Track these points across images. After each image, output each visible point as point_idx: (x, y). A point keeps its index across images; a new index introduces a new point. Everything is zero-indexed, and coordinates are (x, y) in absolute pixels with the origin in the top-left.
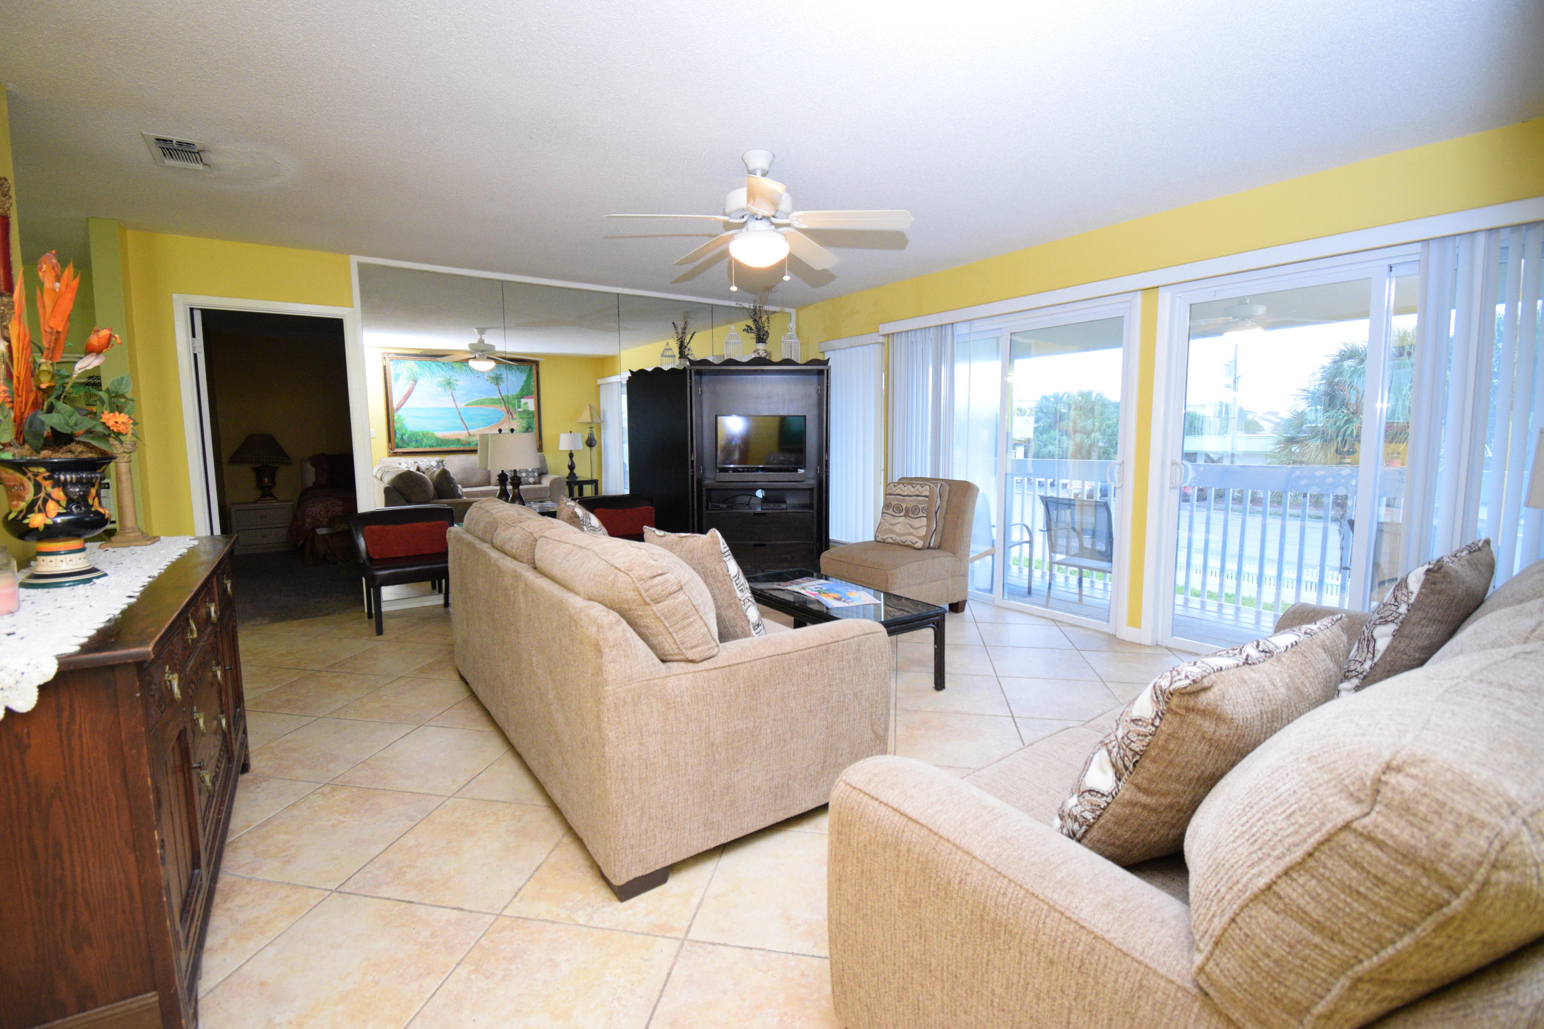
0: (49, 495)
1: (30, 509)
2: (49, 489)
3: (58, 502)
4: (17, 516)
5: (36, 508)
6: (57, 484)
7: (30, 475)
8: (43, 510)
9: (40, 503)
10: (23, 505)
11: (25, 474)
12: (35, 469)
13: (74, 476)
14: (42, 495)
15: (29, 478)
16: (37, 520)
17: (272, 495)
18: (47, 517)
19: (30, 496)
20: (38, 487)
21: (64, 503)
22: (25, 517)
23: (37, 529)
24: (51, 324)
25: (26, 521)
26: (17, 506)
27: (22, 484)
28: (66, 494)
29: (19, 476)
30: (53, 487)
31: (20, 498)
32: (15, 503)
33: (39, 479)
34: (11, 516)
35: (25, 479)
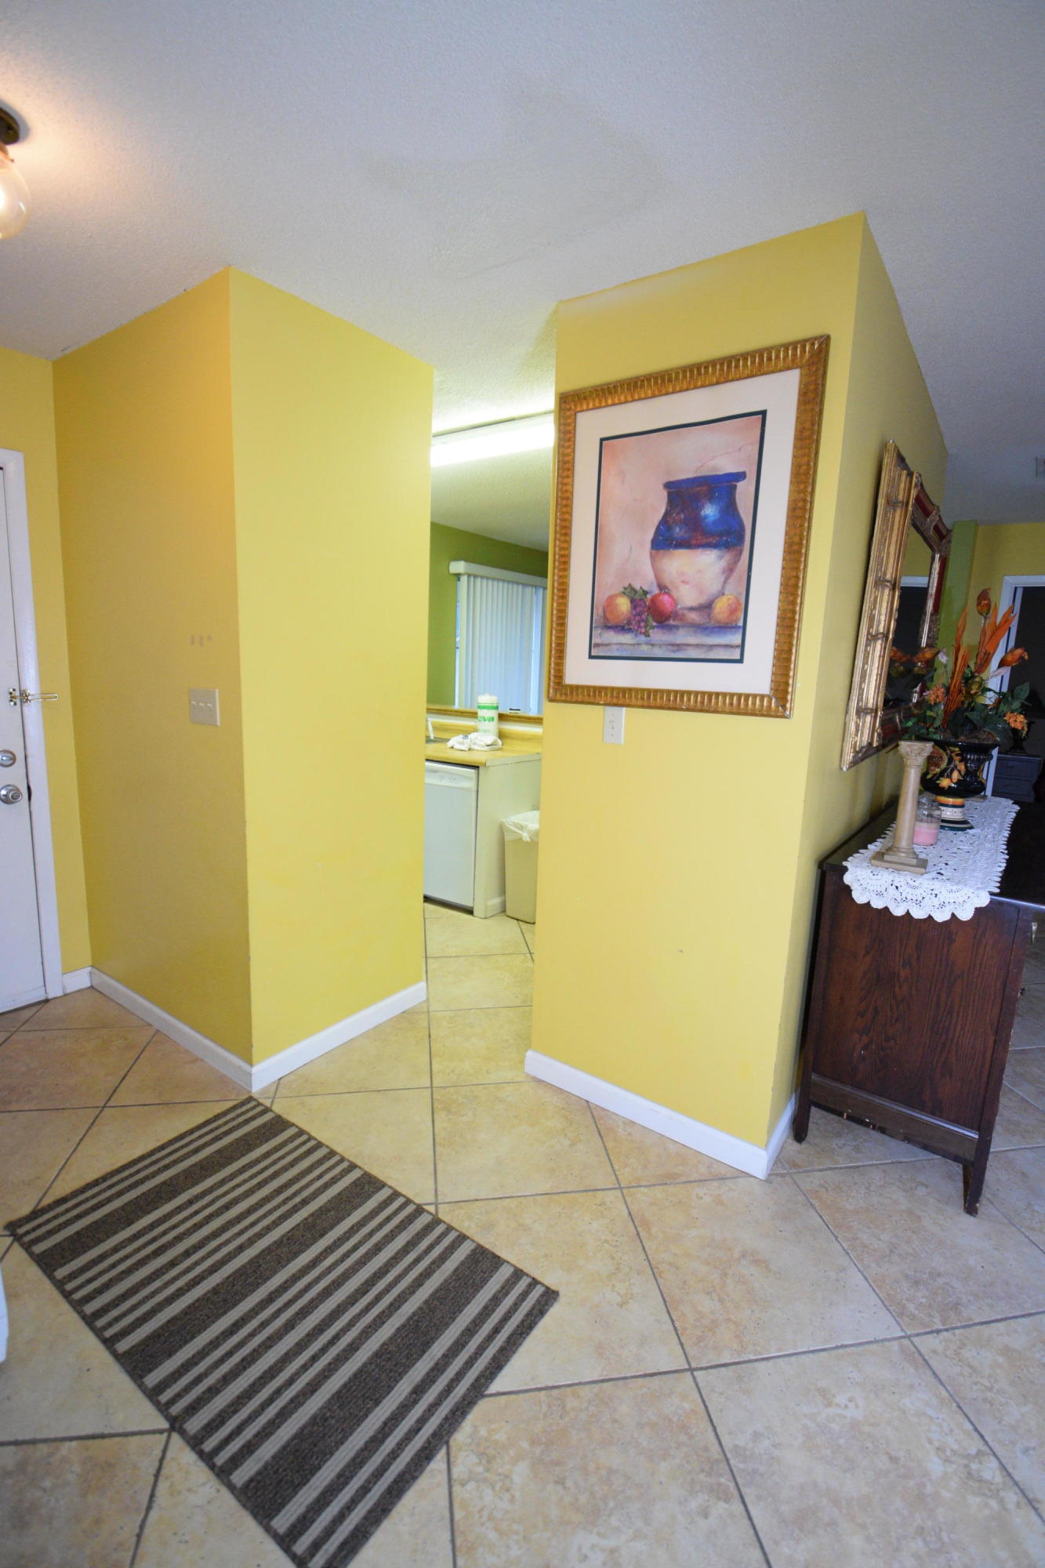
0: (956, 766)
1: (942, 774)
2: (957, 763)
3: (959, 772)
4: (932, 778)
5: (946, 774)
6: (964, 760)
7: (948, 752)
8: (949, 776)
9: (949, 771)
10: (938, 770)
11: (945, 750)
12: (952, 749)
13: (976, 757)
14: (952, 766)
15: (947, 754)
16: (945, 783)
17: (1022, 749)
18: (952, 781)
19: (944, 765)
20: (951, 760)
21: (963, 773)
22: (938, 779)
23: (943, 788)
24: (987, 648)
25: (938, 782)
26: (934, 770)
27: (941, 757)
28: (966, 767)
29: (941, 751)
30: (960, 761)
31: (937, 765)
32: (933, 768)
33: (953, 755)
34: (929, 777)
35: (945, 755)
